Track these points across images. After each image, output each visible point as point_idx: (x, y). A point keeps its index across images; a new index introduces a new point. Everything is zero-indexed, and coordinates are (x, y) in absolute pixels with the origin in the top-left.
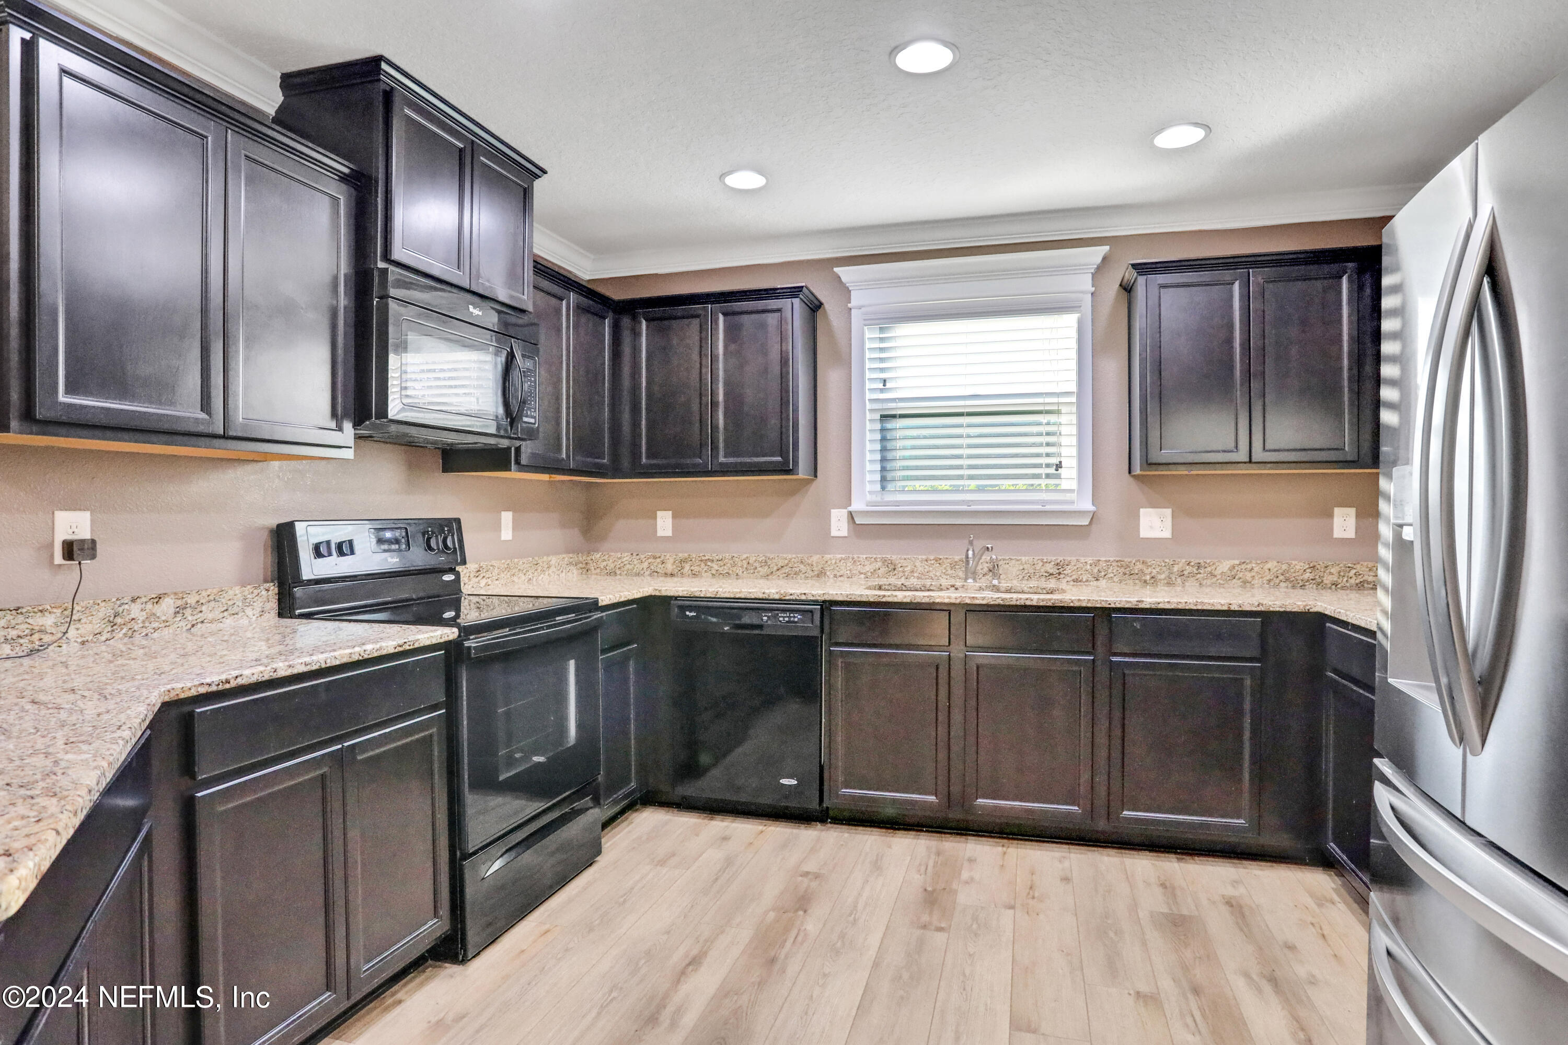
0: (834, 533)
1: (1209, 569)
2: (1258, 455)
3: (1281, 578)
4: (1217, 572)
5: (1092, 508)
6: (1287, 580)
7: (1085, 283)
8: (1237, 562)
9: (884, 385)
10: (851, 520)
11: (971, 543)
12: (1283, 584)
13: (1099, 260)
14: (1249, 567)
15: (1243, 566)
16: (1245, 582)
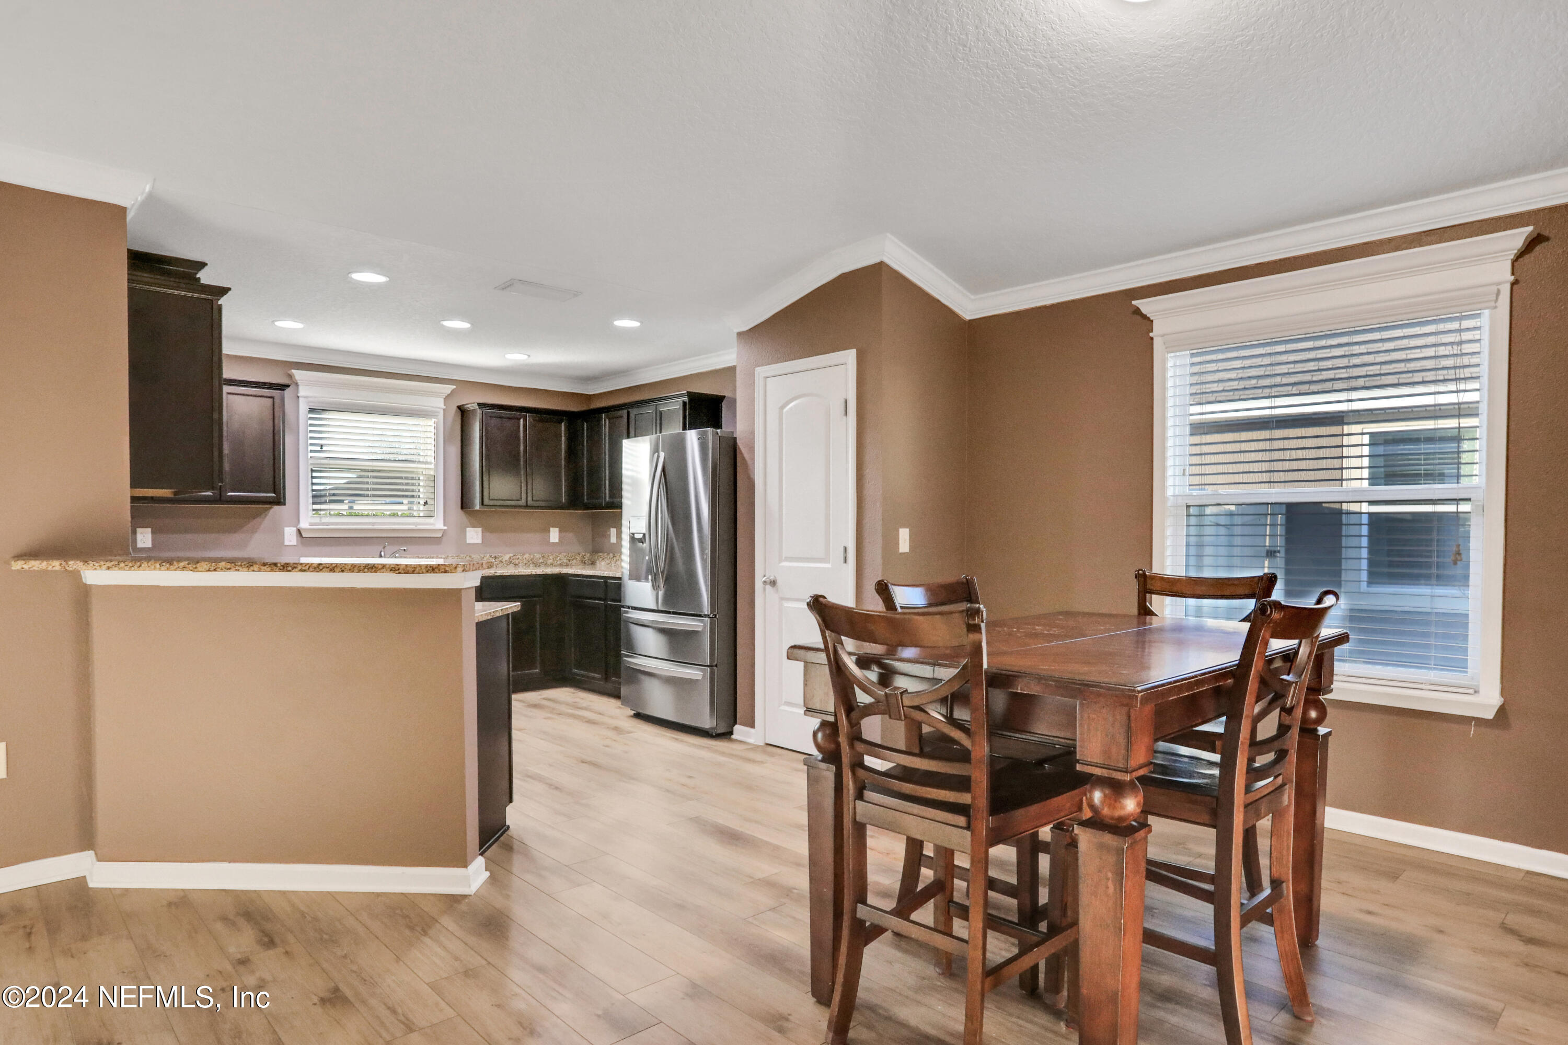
0: (287, 543)
1: (500, 559)
2: (530, 502)
3: (531, 562)
4: (504, 560)
5: (445, 528)
6: (533, 563)
7: (439, 403)
8: (512, 555)
9: (322, 448)
10: (299, 535)
11: (384, 547)
12: (531, 565)
13: (449, 392)
14: (517, 557)
15: (515, 557)
16: (516, 565)
